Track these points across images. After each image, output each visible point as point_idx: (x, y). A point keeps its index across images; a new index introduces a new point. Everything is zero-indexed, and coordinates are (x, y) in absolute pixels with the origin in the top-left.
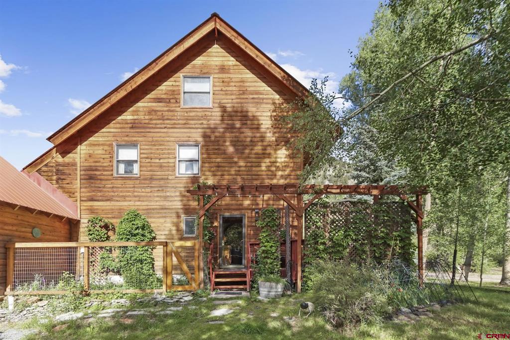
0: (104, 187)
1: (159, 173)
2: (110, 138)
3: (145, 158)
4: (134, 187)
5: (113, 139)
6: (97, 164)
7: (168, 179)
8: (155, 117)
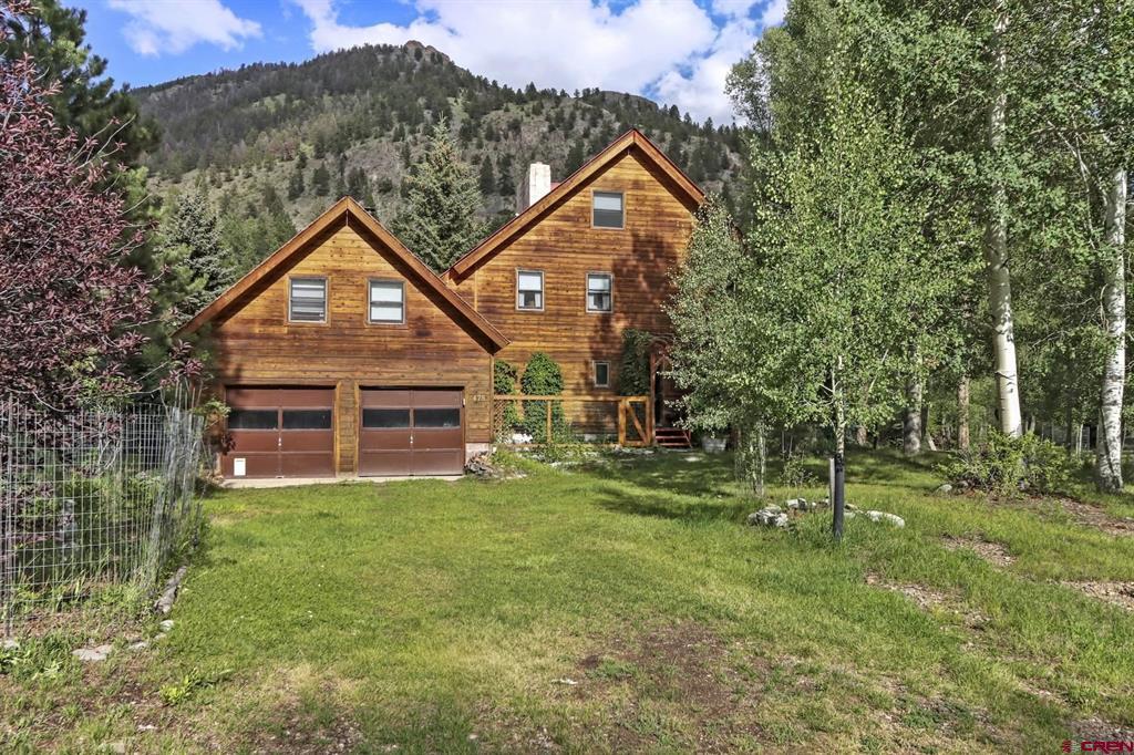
0: (505, 323)
1: (566, 308)
2: (510, 263)
3: (551, 289)
4: (539, 324)
5: (514, 263)
6: (497, 294)
7: (576, 315)
8: (562, 239)
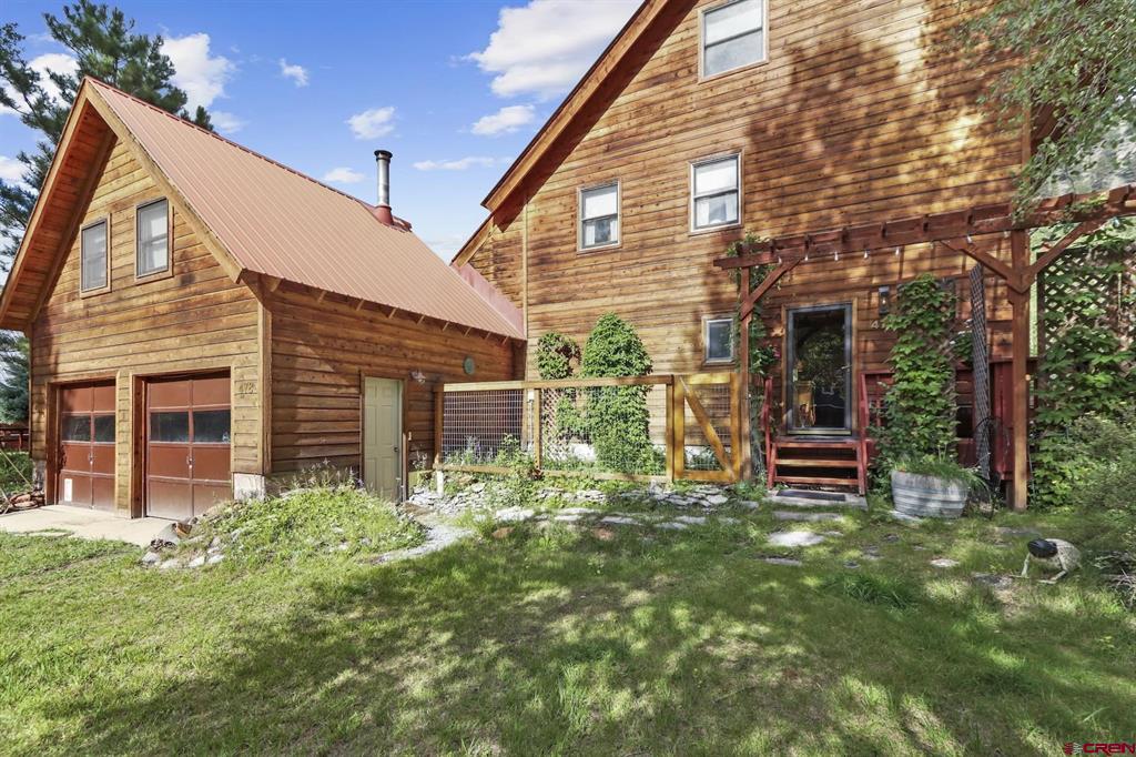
0: (562, 276)
1: (656, 233)
2: (571, 181)
3: (632, 204)
4: (612, 268)
5: (576, 180)
6: (553, 234)
7: (673, 242)
8: (649, 117)
